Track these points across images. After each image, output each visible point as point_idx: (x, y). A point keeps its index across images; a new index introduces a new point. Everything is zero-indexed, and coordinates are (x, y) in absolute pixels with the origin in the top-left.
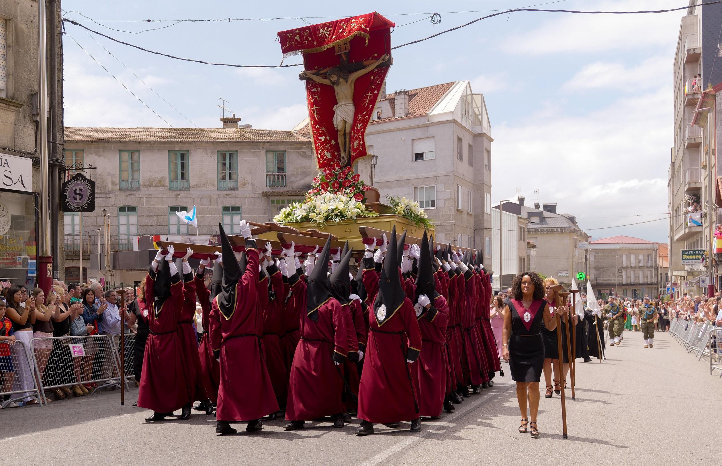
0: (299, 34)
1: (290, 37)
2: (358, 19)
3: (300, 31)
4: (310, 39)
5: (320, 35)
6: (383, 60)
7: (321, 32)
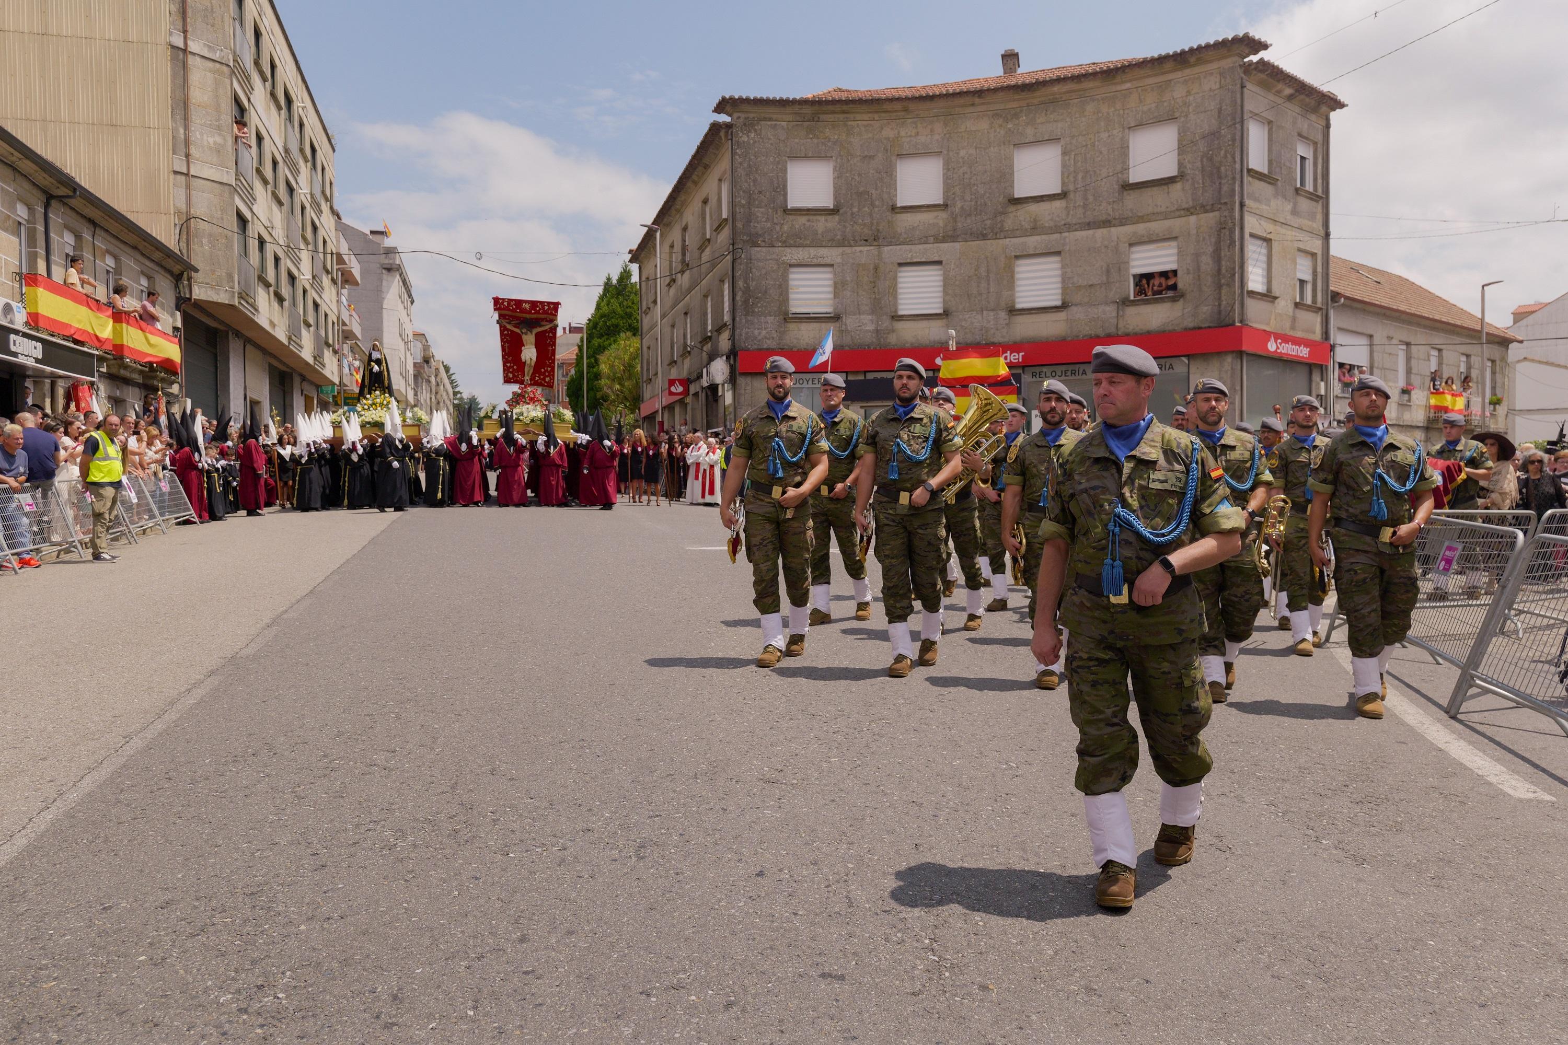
0: (505, 302)
1: (501, 302)
2: (550, 305)
3: (508, 301)
4: (514, 307)
5: (523, 307)
6: (554, 324)
7: (524, 305)
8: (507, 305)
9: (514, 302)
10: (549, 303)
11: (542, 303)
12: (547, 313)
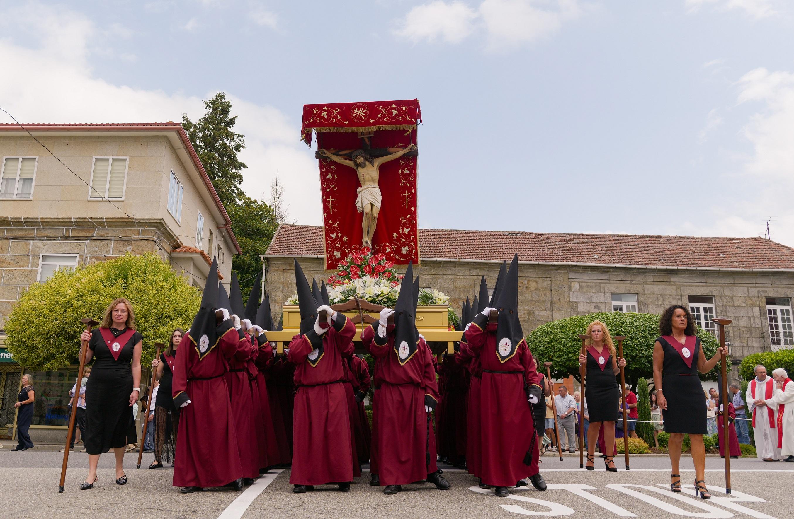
0: (326, 111)
1: (315, 112)
2: (400, 107)
3: (328, 109)
4: (339, 117)
5: (354, 115)
6: (411, 149)
7: (355, 112)
8: (326, 117)
9: (337, 110)
10: (399, 104)
11: (387, 104)
12: (398, 122)
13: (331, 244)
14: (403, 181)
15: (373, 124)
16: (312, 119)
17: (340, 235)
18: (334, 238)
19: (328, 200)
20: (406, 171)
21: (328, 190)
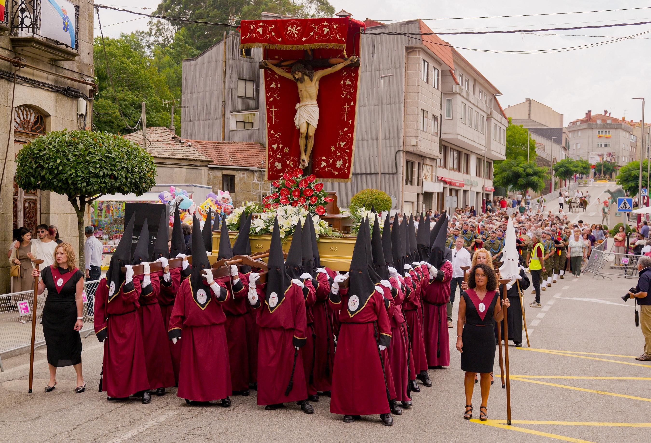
0: (263, 26)
1: (252, 28)
2: (332, 25)
3: (264, 25)
4: (273, 34)
5: (288, 32)
6: (351, 61)
7: (289, 30)
8: (261, 33)
9: (272, 26)
10: (331, 21)
12: (329, 41)
13: (273, 154)
14: (345, 93)
15: (305, 42)
16: (249, 35)
17: (281, 146)
18: (275, 149)
19: (271, 110)
20: (349, 82)
21: (271, 99)
